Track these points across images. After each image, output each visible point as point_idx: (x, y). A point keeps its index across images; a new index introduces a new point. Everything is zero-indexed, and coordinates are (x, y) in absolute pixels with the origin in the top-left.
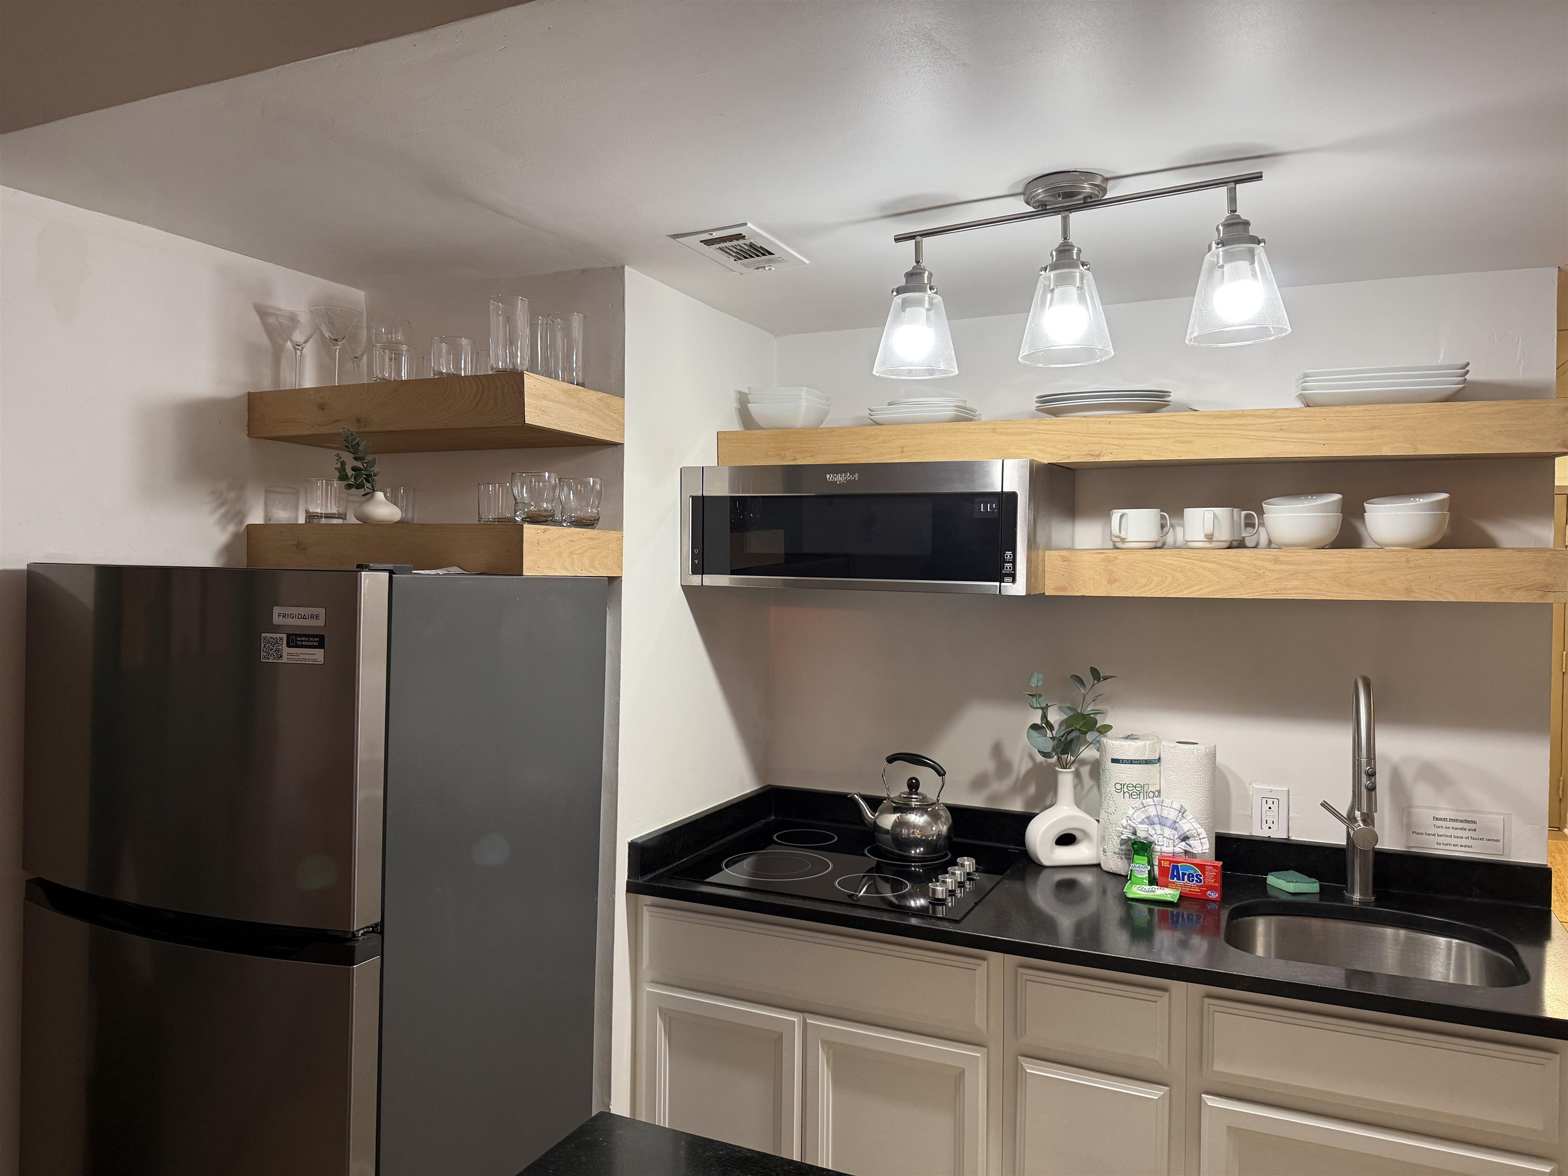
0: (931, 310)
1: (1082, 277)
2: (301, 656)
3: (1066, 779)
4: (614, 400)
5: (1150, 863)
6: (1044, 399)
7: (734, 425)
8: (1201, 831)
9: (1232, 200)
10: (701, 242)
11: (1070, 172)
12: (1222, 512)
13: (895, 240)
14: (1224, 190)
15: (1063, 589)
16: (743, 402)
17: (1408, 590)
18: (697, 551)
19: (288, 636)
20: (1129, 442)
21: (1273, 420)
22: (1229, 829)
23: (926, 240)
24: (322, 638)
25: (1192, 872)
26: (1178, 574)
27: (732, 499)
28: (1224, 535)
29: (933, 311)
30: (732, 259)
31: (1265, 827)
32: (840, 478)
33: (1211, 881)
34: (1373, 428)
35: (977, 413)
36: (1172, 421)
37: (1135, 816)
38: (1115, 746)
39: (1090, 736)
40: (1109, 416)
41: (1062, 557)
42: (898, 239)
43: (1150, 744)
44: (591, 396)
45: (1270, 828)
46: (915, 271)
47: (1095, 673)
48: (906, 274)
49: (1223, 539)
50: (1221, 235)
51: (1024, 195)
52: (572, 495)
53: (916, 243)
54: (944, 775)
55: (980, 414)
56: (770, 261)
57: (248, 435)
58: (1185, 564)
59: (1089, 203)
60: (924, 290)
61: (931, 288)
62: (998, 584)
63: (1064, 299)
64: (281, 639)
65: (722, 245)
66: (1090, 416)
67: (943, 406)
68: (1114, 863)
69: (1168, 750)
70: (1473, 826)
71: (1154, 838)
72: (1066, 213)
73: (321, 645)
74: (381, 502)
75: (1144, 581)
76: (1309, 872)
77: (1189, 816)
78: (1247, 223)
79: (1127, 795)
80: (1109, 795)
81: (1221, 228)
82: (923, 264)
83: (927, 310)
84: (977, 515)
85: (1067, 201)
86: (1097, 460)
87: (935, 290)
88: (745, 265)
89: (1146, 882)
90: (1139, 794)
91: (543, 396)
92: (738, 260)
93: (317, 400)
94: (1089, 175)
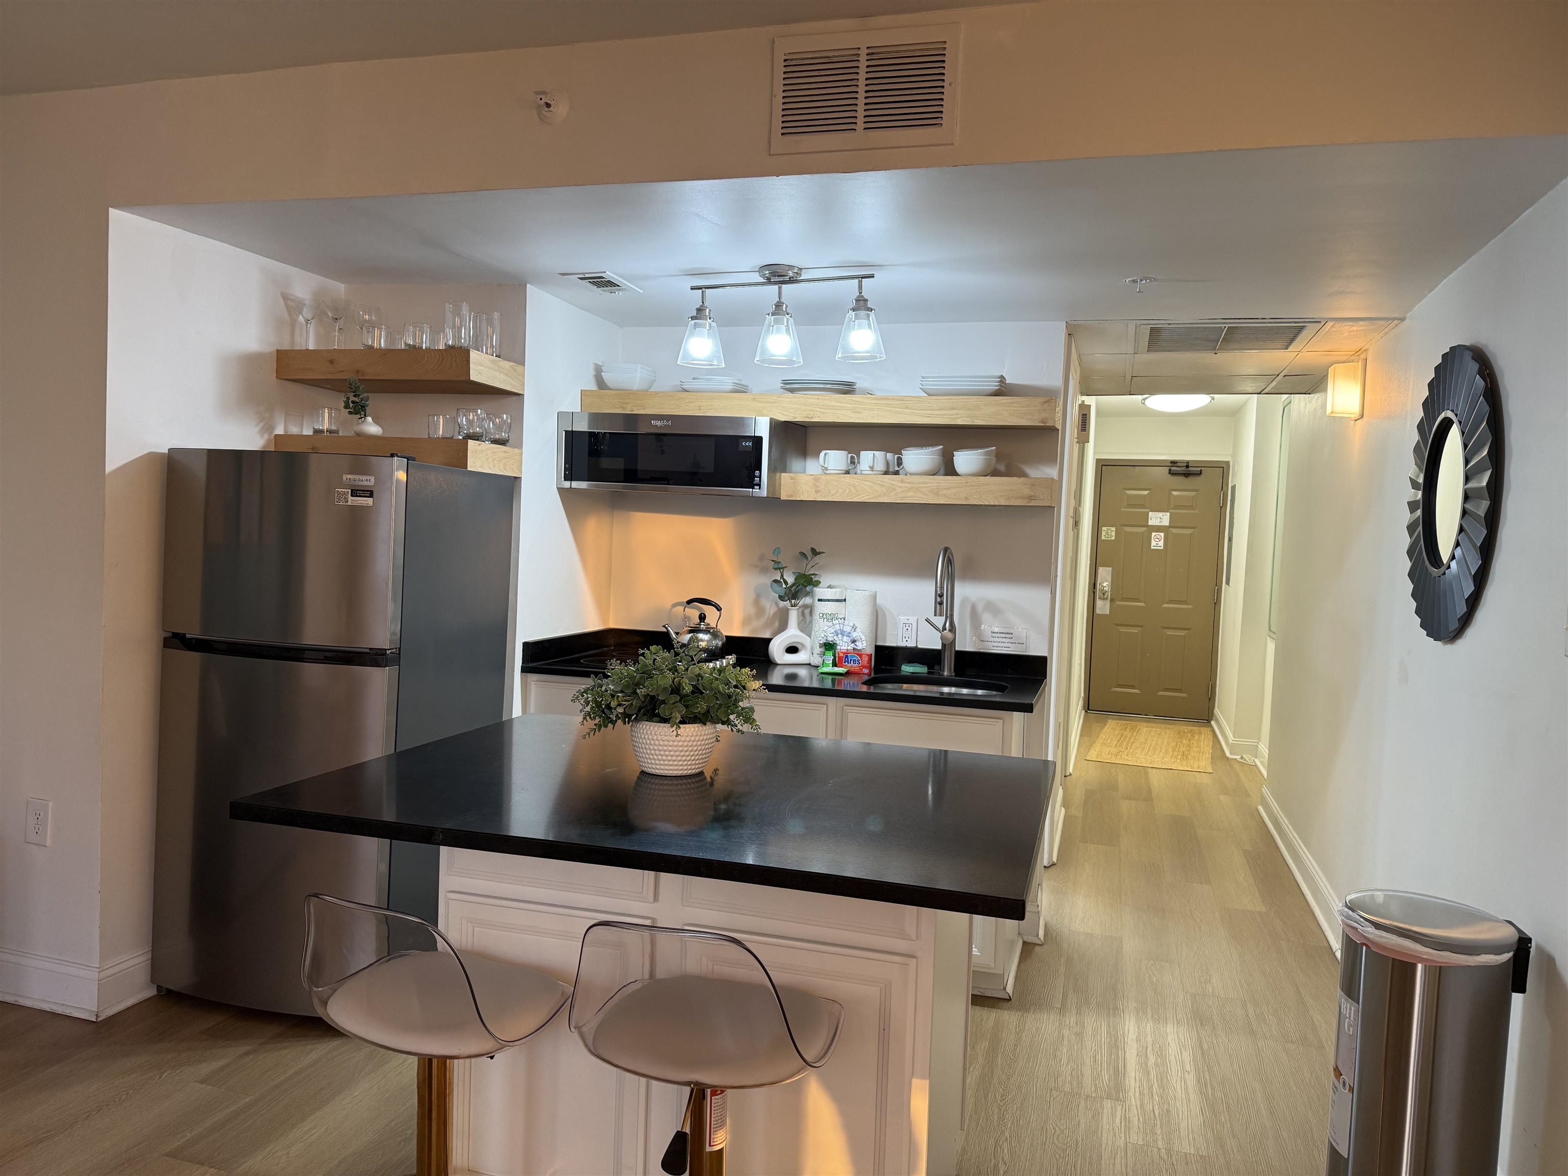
0: (710, 330)
1: (788, 320)
3: (794, 615)
4: (519, 368)
5: (834, 655)
6: (786, 382)
7: (592, 386)
8: (863, 637)
9: (860, 287)
10: (578, 278)
11: (781, 265)
12: (879, 454)
13: (691, 289)
14: (857, 281)
15: (791, 496)
16: (599, 370)
18: (567, 466)
19: (352, 490)
20: (827, 411)
21: (904, 402)
22: (885, 642)
23: (707, 290)
24: (372, 493)
25: (855, 658)
26: (852, 488)
27: (591, 434)
28: (881, 466)
29: (711, 330)
30: (595, 287)
31: (904, 640)
32: (659, 423)
33: (865, 663)
34: (953, 408)
35: (750, 389)
36: (851, 400)
37: (828, 630)
38: (821, 592)
39: (808, 589)
40: (817, 395)
41: (791, 477)
42: (693, 289)
43: (839, 591)
44: (506, 364)
45: (907, 641)
46: (701, 308)
47: (815, 552)
48: (697, 309)
49: (879, 469)
50: (854, 305)
51: (759, 273)
52: (491, 425)
53: (702, 292)
54: (721, 610)
55: (752, 389)
56: (618, 289)
57: (276, 377)
58: (855, 483)
59: (792, 281)
60: (707, 320)
61: (710, 318)
62: (751, 490)
63: (778, 331)
64: (348, 492)
65: (591, 280)
66: (808, 394)
67: (728, 382)
68: (816, 660)
69: (851, 594)
70: (1011, 636)
71: (838, 642)
72: (780, 285)
73: (372, 497)
74: (369, 424)
75: (834, 492)
76: (922, 663)
77: (858, 630)
78: (866, 300)
79: (825, 619)
80: (816, 621)
81: (854, 301)
82: (706, 304)
83: (708, 330)
84: (740, 449)
85: (781, 279)
86: (811, 421)
87: (712, 320)
88: (604, 291)
89: (831, 665)
90: (831, 617)
91: (481, 365)
92: (600, 289)
93: (330, 357)
94: (791, 267)
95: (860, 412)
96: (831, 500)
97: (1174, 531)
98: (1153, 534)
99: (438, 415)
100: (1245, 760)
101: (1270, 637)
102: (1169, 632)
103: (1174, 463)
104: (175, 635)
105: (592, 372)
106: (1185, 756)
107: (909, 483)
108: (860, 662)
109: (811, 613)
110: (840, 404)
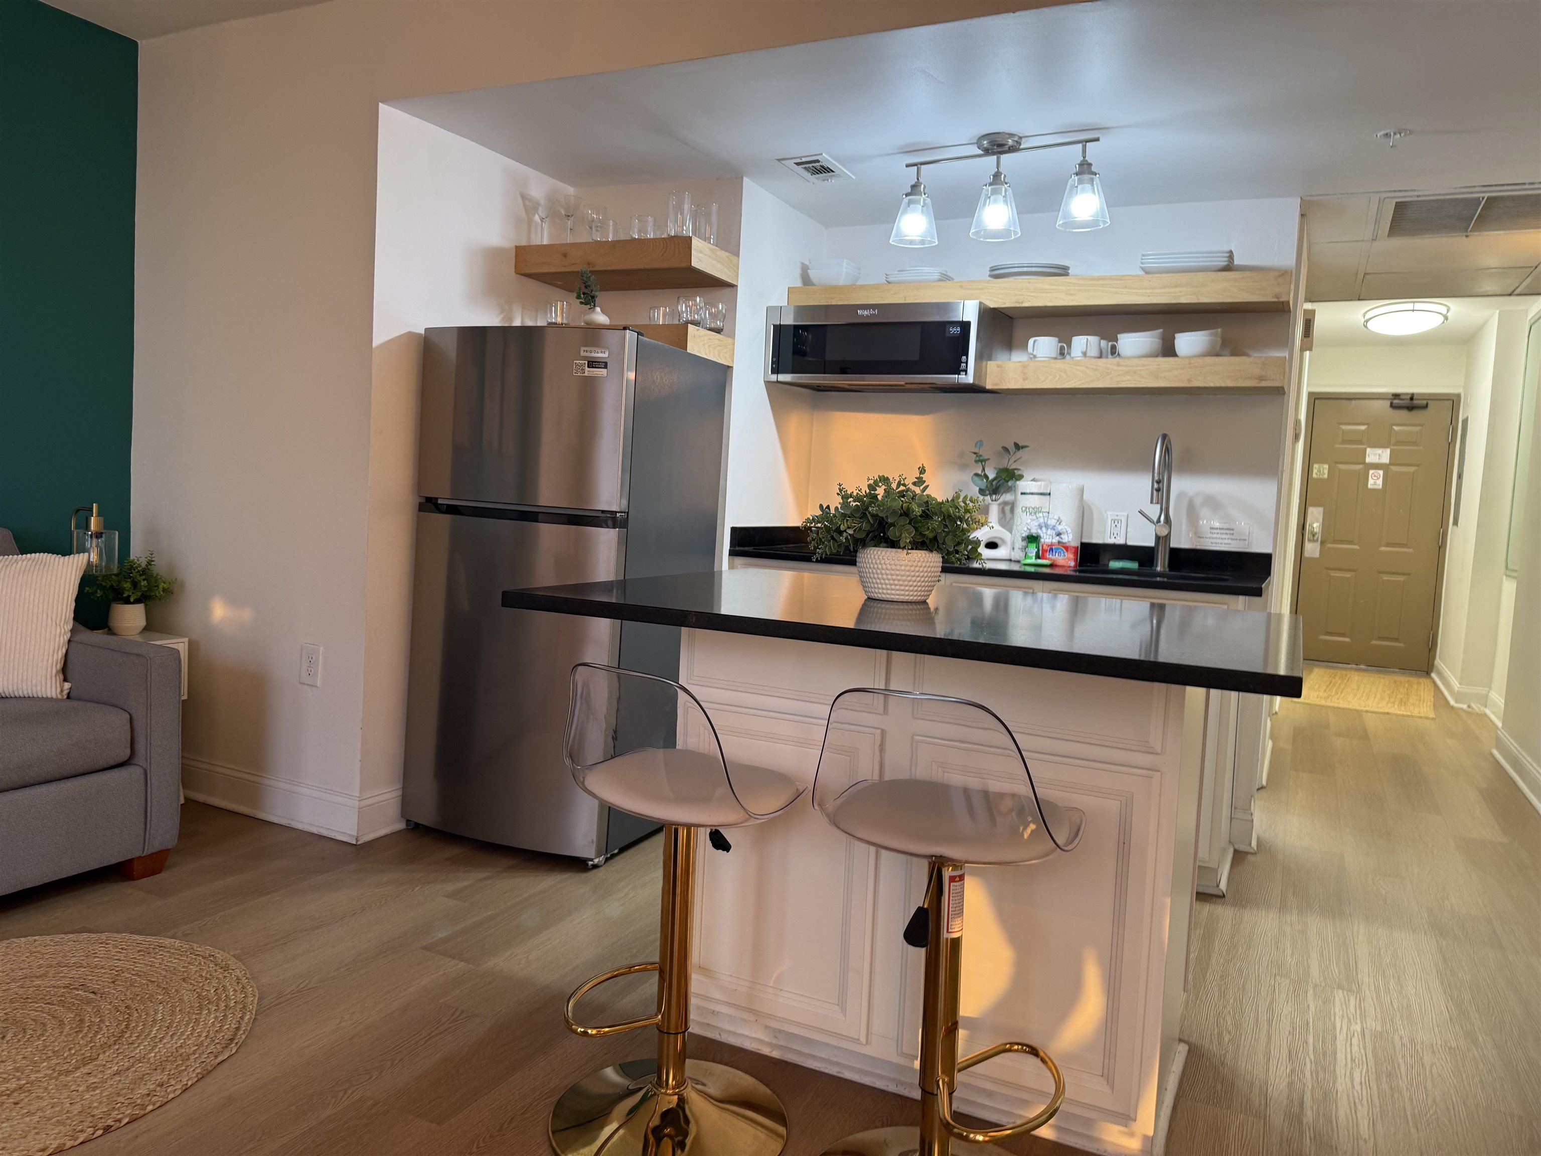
0: (924, 207)
1: (1006, 191)
3: (994, 510)
4: (734, 258)
5: (1038, 548)
6: (993, 269)
7: (799, 284)
8: (1069, 531)
9: (1084, 151)
10: (795, 163)
11: (1000, 133)
12: (1092, 339)
14: (1080, 145)
15: (997, 384)
16: (805, 270)
17: (1189, 381)
18: (774, 359)
19: (588, 362)
20: (1039, 294)
21: (1121, 282)
22: (1091, 538)
23: (923, 167)
24: (606, 364)
25: (1060, 551)
28: (1093, 352)
30: (810, 174)
31: (1112, 538)
32: (866, 313)
33: (1071, 556)
34: (1176, 287)
36: (1064, 282)
37: (1031, 524)
38: (1024, 485)
39: (1010, 483)
40: (1028, 279)
42: (907, 166)
43: (1044, 485)
44: (723, 254)
45: (1114, 539)
46: (916, 184)
47: (1018, 447)
48: (911, 186)
49: (1092, 356)
50: (1078, 170)
51: (977, 143)
53: (917, 168)
56: (832, 176)
57: (515, 274)
58: (1066, 368)
59: (1013, 149)
60: (921, 196)
61: (925, 194)
62: (957, 376)
63: (995, 201)
64: (584, 364)
65: (807, 166)
66: (1018, 279)
68: (1018, 554)
69: (1054, 489)
70: (1231, 532)
71: (1042, 535)
72: (999, 155)
73: (606, 367)
74: (598, 313)
75: (1043, 379)
76: (1131, 559)
77: (1063, 523)
78: (1090, 165)
79: (1028, 512)
80: (1018, 516)
81: (1077, 166)
82: (921, 181)
83: (922, 207)
84: (947, 335)
85: (1000, 149)
86: (1021, 307)
87: (927, 195)
88: (817, 179)
89: (1034, 558)
90: (1036, 511)
91: (701, 252)
92: (814, 176)
93: (562, 251)
94: (1011, 135)
95: (1074, 296)
96: (1040, 388)
97: (1394, 468)
98: (1371, 472)
99: (658, 308)
100: (1473, 708)
101: (1506, 575)
102: (1386, 577)
103: (1396, 396)
104: (429, 500)
105: (799, 271)
106: (1403, 703)
107: (1125, 366)
108: (1066, 553)
109: (1012, 510)
110: (1053, 287)
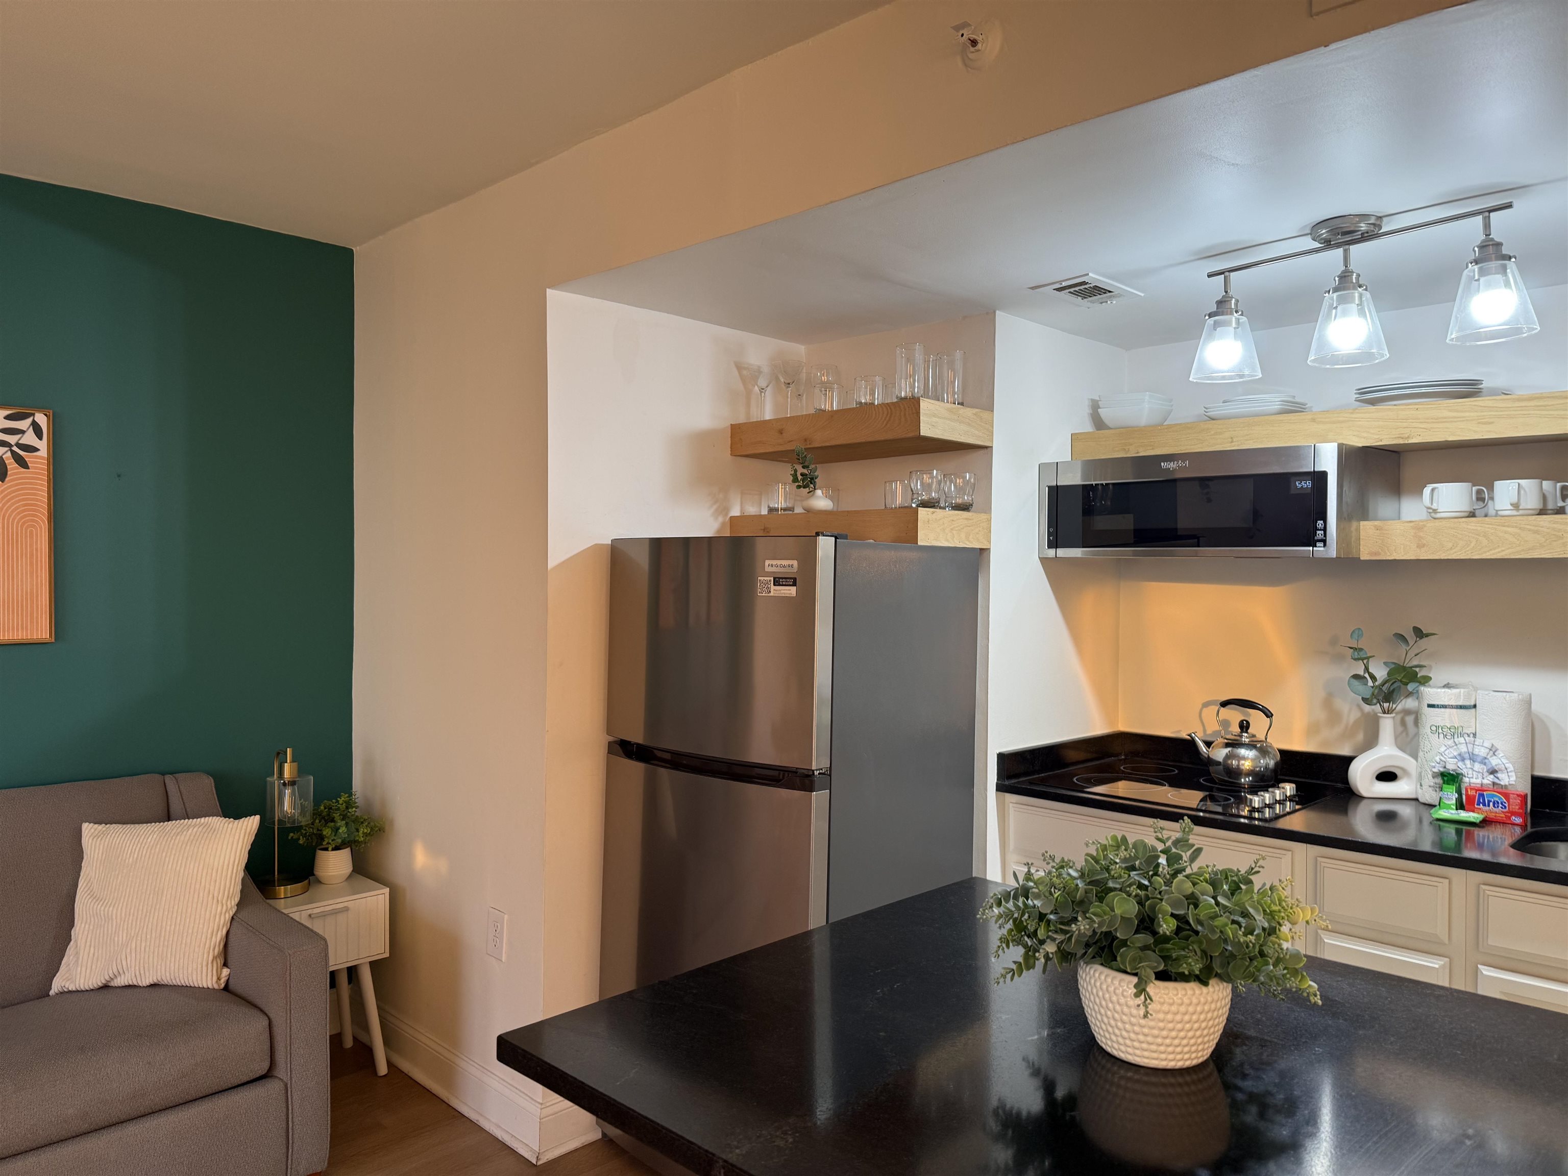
0: (1238, 328)
1: (1361, 296)
2: (782, 592)
3: (1387, 725)
4: (985, 415)
5: (1459, 792)
6: (1362, 392)
7: (1087, 427)
8: (1510, 767)
9: (1487, 226)
10: (1054, 289)
11: (1345, 216)
12: (1529, 483)
13: (1208, 276)
14: (1479, 219)
15: (1376, 554)
16: (1095, 406)
18: (1051, 530)
19: (774, 579)
20: (1433, 426)
22: (1552, 772)
23: (1232, 274)
24: (795, 579)
25: (1496, 799)
26: (1480, 539)
27: (1084, 486)
28: (1532, 502)
29: (1240, 328)
30: (1079, 298)
32: (1173, 466)
33: (1516, 808)
35: (1307, 406)
36: (1475, 405)
37: (1446, 753)
38: (1431, 693)
39: (1411, 687)
40: (1416, 404)
41: (1375, 526)
42: (1210, 275)
43: (1464, 692)
44: (968, 412)
46: (1224, 299)
47: (1419, 633)
48: (1216, 302)
49: (1529, 507)
50: (1477, 255)
51: (1311, 234)
52: (952, 487)
53: (1225, 277)
54: (1272, 717)
55: (1311, 407)
56: (1111, 297)
57: (731, 455)
58: (1487, 530)
59: (1366, 237)
60: (1231, 314)
61: (1237, 312)
62: (1311, 548)
63: (1345, 314)
64: (770, 581)
65: (1072, 290)
66: (1399, 405)
67: (1272, 401)
68: (1428, 796)
69: (1481, 698)
71: (1465, 771)
72: (1347, 247)
73: (794, 584)
74: (819, 497)
75: (1450, 545)
77: (1501, 754)
78: (1499, 245)
79: (1441, 735)
80: (1426, 736)
81: (1476, 249)
82: (1231, 293)
83: (1235, 328)
84: (1293, 492)
85: (1348, 238)
86: (1407, 442)
87: (1240, 313)
88: (1091, 302)
89: (1454, 807)
90: (1454, 732)
91: (934, 415)
92: (1085, 300)
93: (778, 426)
94: (1364, 217)
95: (1492, 423)
96: (1446, 558)
99: (897, 481)
104: (620, 741)
105: (1086, 411)
108: (1506, 805)
109: (1416, 722)
110: (1455, 414)
